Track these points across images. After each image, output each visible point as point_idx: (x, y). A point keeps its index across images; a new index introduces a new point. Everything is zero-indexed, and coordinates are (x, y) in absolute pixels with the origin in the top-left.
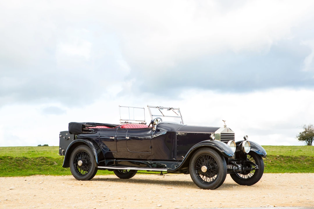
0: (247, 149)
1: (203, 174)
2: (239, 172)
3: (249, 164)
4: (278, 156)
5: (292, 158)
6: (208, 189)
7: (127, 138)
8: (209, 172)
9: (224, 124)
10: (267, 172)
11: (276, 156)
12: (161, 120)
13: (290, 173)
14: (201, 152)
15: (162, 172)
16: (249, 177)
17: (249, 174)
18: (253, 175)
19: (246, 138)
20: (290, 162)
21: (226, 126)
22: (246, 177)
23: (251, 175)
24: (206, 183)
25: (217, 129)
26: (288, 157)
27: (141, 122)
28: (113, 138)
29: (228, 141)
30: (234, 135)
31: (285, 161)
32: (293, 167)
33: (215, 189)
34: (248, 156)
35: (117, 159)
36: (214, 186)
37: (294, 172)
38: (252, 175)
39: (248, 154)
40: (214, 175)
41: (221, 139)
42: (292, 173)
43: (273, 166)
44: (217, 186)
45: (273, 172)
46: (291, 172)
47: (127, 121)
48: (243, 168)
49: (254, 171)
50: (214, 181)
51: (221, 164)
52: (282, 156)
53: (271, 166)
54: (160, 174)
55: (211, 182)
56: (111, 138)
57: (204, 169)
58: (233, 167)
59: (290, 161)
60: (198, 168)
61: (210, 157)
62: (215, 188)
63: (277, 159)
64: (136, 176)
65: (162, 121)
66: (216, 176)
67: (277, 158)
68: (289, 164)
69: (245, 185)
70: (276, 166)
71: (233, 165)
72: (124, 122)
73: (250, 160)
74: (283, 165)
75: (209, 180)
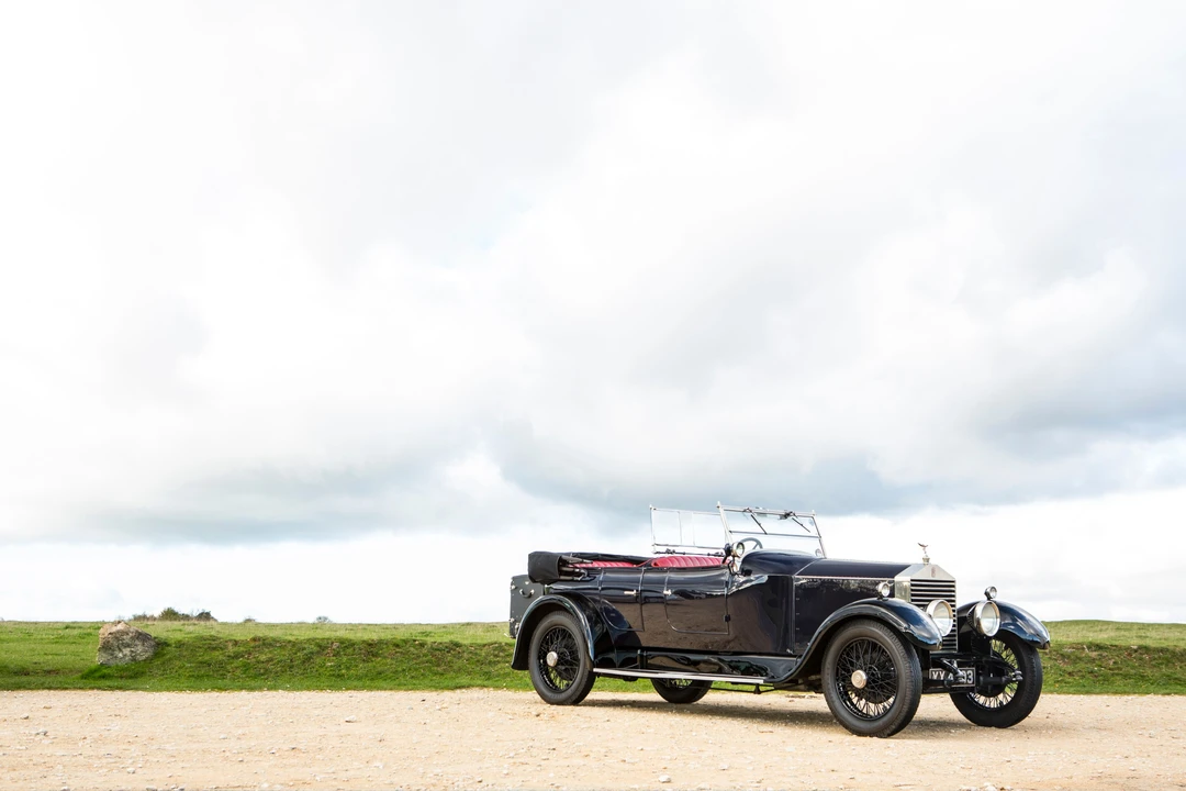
0: (990, 624)
1: (860, 693)
2: (972, 689)
3: (1000, 668)
4: (1135, 647)
5: (1174, 654)
6: (871, 734)
7: (665, 592)
8: (873, 688)
9: (924, 556)
10: (1098, 690)
11: (1128, 648)
12: (758, 543)
13: (1164, 694)
14: (851, 631)
15: (758, 685)
16: (1001, 703)
17: (1001, 696)
18: (1013, 699)
19: (992, 594)
20: (1167, 665)
21: (928, 560)
22: (992, 703)
23: (1005, 697)
24: (866, 717)
25: (899, 569)
26: (1162, 650)
27: (713, 552)
28: (634, 593)
29: (930, 601)
30: (953, 586)
31: (1154, 663)
32: (1176, 679)
33: (889, 735)
34: (996, 645)
35: (643, 649)
36: (886, 726)
37: (1176, 693)
38: (1009, 699)
39: (996, 637)
40: (888, 698)
41: (913, 595)
42: (1169, 694)
43: (1117, 674)
44: (894, 727)
45: (1116, 693)
46: (1168, 691)
47: (671, 549)
48: (981, 678)
49: (1015, 686)
50: (886, 711)
51: (906, 668)
52: (1146, 649)
53: (1113, 675)
54: (754, 692)
55: (879, 717)
56: (626, 593)
57: (859, 678)
58: (946, 675)
59: (1168, 662)
60: (843, 675)
61: (875, 647)
62: (889, 732)
63: (1130, 655)
64: (710, 698)
65: (761, 547)
66: (891, 700)
67: (1130, 651)
68: (1164, 670)
69: (990, 726)
70: (1126, 676)
71: (948, 670)
72: (664, 549)
73: (1004, 655)
74: (1148, 672)
75: (873, 709)
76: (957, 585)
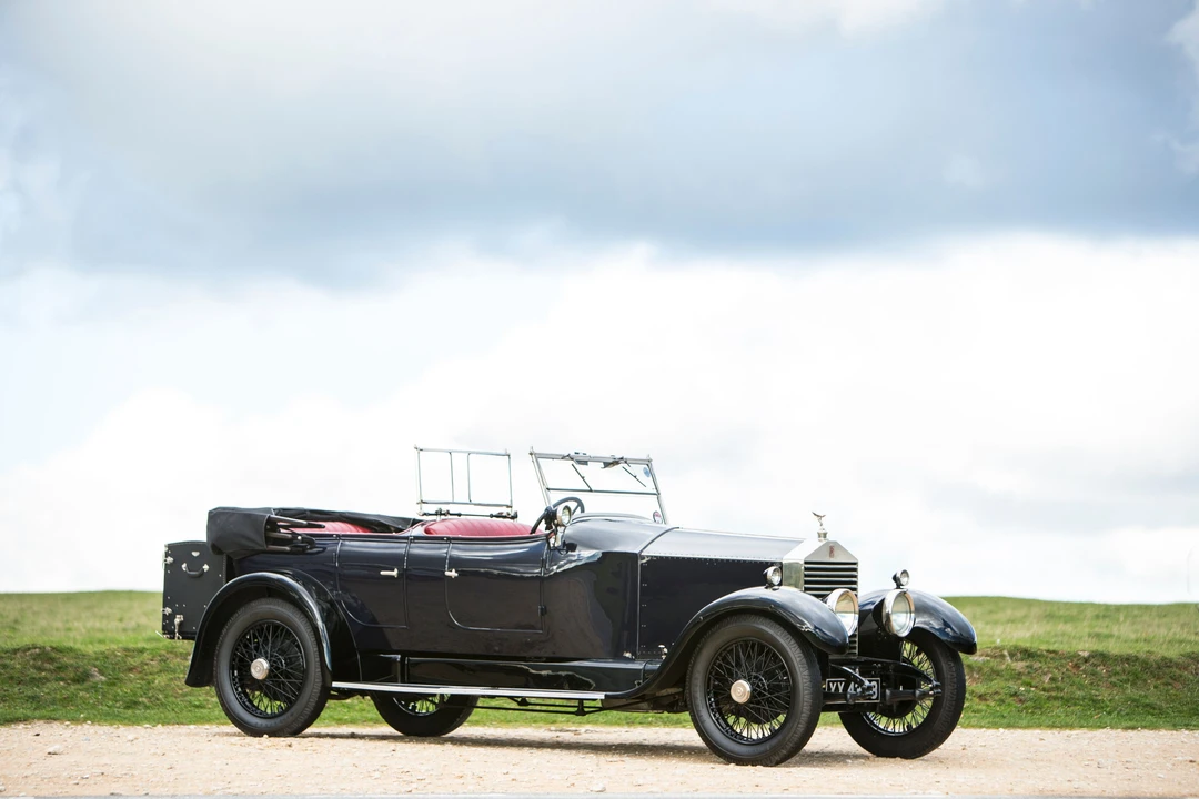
1: (739, 710)
2: (873, 708)
3: (911, 677)
4: (1086, 654)
5: (1145, 665)
6: (755, 762)
7: (447, 572)
8: (758, 703)
9: (818, 529)
11: (1074, 656)
12: (581, 505)
13: (1127, 728)
14: (731, 630)
15: (581, 702)
16: (909, 726)
17: (909, 717)
18: (925, 720)
19: (904, 580)
20: (1134, 684)
21: (825, 535)
22: (898, 727)
23: (916, 717)
24: (747, 741)
26: (1128, 659)
27: (495, 511)
28: (395, 573)
29: (832, 590)
30: (855, 570)
31: (1113, 679)
32: (1147, 705)
33: (777, 764)
34: (907, 648)
35: (404, 654)
36: (774, 750)
37: (1144, 727)
38: (920, 721)
39: (909, 638)
40: (777, 715)
41: (806, 582)
42: (1133, 728)
43: (1056, 698)
44: (785, 752)
46: (1129, 724)
47: (445, 508)
48: (888, 692)
49: (929, 703)
50: (774, 734)
51: (804, 675)
52: (1103, 657)
53: (1049, 698)
54: (576, 714)
55: (765, 740)
56: (385, 572)
57: (741, 691)
58: (846, 687)
59: (1135, 679)
60: (718, 689)
61: (764, 649)
62: (777, 758)
63: (1077, 666)
66: (781, 718)
67: (1078, 661)
68: (1129, 690)
69: (892, 755)
70: (1069, 701)
71: (849, 678)
72: (434, 509)
73: (915, 661)
74: (1104, 694)
75: (755, 732)
76: (860, 567)
